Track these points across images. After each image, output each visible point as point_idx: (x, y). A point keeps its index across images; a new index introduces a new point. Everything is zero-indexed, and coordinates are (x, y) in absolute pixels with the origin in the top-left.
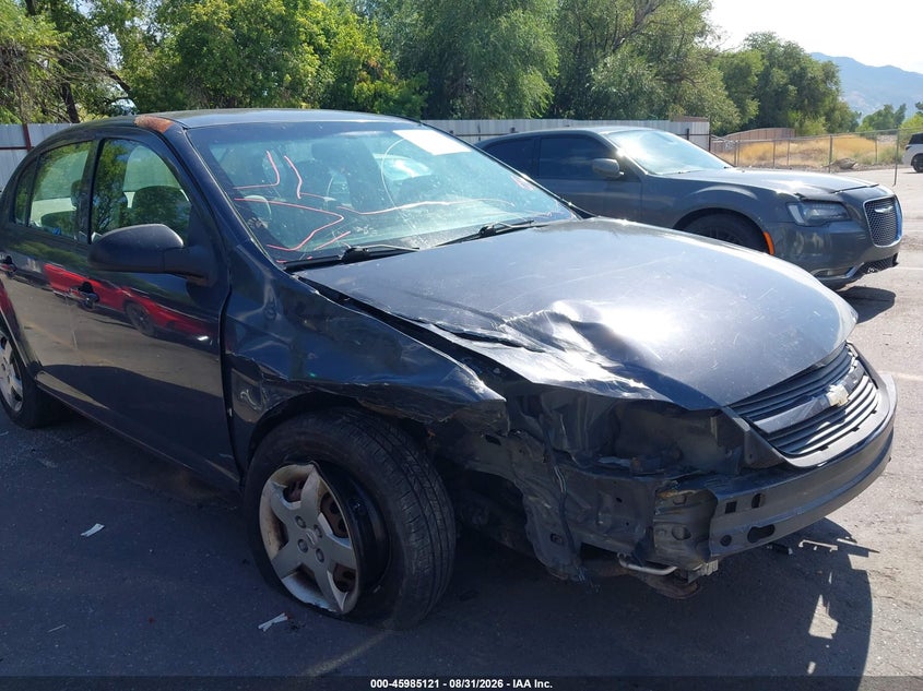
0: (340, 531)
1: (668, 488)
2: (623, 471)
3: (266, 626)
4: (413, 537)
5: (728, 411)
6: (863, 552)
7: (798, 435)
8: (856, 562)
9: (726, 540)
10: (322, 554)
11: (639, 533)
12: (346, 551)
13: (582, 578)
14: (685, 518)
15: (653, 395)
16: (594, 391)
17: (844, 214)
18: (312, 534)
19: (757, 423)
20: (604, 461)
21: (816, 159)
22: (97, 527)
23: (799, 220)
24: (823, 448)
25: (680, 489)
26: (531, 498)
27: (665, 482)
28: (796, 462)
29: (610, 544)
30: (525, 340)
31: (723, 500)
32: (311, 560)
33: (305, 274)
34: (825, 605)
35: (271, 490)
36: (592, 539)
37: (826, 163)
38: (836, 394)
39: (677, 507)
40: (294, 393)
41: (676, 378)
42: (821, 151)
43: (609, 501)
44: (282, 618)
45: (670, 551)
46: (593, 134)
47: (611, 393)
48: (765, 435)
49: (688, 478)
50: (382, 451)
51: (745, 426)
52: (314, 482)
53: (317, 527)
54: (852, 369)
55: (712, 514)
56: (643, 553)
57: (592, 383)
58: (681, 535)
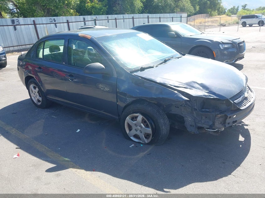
0: (147, 126)
1: (218, 114)
2: (207, 112)
3: (131, 146)
4: (163, 127)
5: (229, 100)
6: (247, 125)
7: (241, 103)
8: (246, 127)
9: (229, 123)
10: (141, 131)
11: (211, 123)
12: (149, 131)
13: (198, 133)
14: (221, 120)
15: (215, 97)
16: (205, 97)
17: (232, 46)
18: (139, 128)
19: (234, 101)
20: (203, 110)
21: (215, 23)
22: (79, 130)
23: (222, 48)
24: (245, 105)
25: (220, 114)
26: (186, 118)
27: (217, 113)
28: (241, 108)
29: (204, 126)
30: (189, 87)
31: (229, 116)
32: (138, 133)
33: (135, 74)
34: (241, 135)
35: (128, 119)
36: (200, 125)
37: (218, 24)
38: (246, 95)
39: (219, 118)
40: (135, 99)
41: (220, 94)
42: (216, 21)
43: (204, 118)
44: (133, 145)
45: (218, 126)
46: (167, 25)
47: (208, 97)
48: (235, 103)
49: (221, 112)
50: (155, 110)
51: (233, 102)
52: (140, 117)
53: (140, 126)
54: (247, 89)
55: (227, 119)
56: (211, 127)
57: (204, 95)
58: (220, 123)
